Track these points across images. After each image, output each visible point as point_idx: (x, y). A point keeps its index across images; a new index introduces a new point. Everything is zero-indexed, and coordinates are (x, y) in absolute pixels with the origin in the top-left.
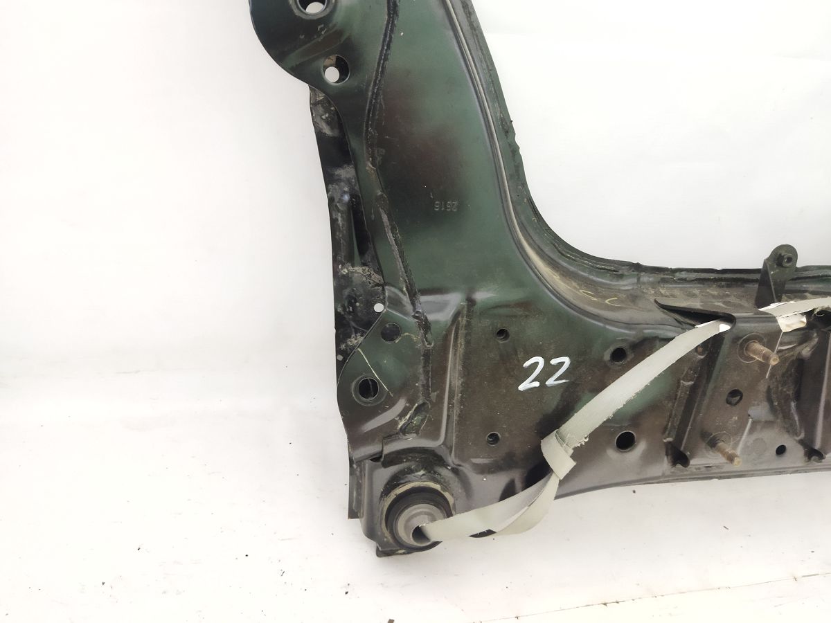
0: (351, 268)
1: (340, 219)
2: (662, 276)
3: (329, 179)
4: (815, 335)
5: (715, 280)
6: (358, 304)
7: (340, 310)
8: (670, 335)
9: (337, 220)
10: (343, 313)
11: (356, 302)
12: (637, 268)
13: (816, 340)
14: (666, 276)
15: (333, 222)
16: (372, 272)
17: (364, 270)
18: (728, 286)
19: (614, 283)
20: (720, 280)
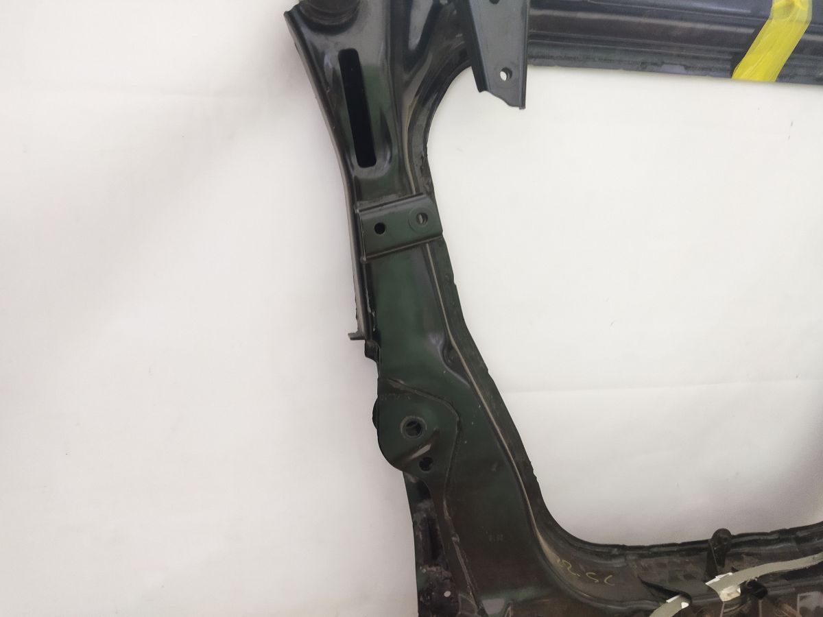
0: (428, 568)
1: (421, 536)
2: (641, 552)
3: (413, 510)
4: (749, 599)
5: (678, 552)
6: (433, 594)
7: (421, 599)
8: (651, 607)
9: (419, 536)
10: (423, 602)
11: (432, 592)
12: (623, 548)
13: (750, 602)
14: (644, 552)
15: (416, 537)
16: (443, 570)
17: (437, 569)
18: (688, 555)
19: (609, 562)
20: (681, 551)
